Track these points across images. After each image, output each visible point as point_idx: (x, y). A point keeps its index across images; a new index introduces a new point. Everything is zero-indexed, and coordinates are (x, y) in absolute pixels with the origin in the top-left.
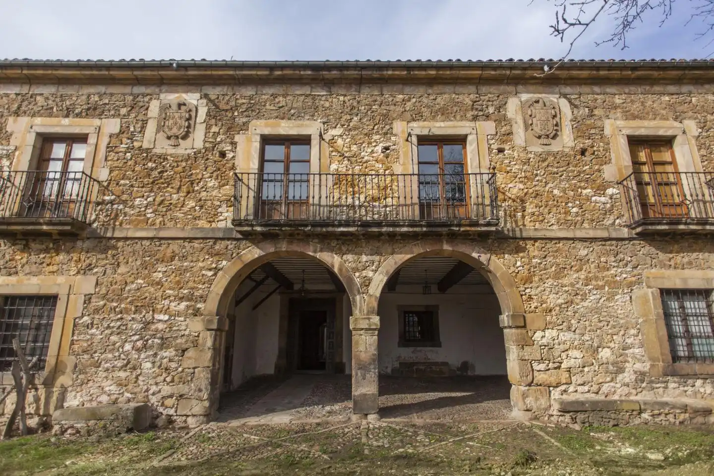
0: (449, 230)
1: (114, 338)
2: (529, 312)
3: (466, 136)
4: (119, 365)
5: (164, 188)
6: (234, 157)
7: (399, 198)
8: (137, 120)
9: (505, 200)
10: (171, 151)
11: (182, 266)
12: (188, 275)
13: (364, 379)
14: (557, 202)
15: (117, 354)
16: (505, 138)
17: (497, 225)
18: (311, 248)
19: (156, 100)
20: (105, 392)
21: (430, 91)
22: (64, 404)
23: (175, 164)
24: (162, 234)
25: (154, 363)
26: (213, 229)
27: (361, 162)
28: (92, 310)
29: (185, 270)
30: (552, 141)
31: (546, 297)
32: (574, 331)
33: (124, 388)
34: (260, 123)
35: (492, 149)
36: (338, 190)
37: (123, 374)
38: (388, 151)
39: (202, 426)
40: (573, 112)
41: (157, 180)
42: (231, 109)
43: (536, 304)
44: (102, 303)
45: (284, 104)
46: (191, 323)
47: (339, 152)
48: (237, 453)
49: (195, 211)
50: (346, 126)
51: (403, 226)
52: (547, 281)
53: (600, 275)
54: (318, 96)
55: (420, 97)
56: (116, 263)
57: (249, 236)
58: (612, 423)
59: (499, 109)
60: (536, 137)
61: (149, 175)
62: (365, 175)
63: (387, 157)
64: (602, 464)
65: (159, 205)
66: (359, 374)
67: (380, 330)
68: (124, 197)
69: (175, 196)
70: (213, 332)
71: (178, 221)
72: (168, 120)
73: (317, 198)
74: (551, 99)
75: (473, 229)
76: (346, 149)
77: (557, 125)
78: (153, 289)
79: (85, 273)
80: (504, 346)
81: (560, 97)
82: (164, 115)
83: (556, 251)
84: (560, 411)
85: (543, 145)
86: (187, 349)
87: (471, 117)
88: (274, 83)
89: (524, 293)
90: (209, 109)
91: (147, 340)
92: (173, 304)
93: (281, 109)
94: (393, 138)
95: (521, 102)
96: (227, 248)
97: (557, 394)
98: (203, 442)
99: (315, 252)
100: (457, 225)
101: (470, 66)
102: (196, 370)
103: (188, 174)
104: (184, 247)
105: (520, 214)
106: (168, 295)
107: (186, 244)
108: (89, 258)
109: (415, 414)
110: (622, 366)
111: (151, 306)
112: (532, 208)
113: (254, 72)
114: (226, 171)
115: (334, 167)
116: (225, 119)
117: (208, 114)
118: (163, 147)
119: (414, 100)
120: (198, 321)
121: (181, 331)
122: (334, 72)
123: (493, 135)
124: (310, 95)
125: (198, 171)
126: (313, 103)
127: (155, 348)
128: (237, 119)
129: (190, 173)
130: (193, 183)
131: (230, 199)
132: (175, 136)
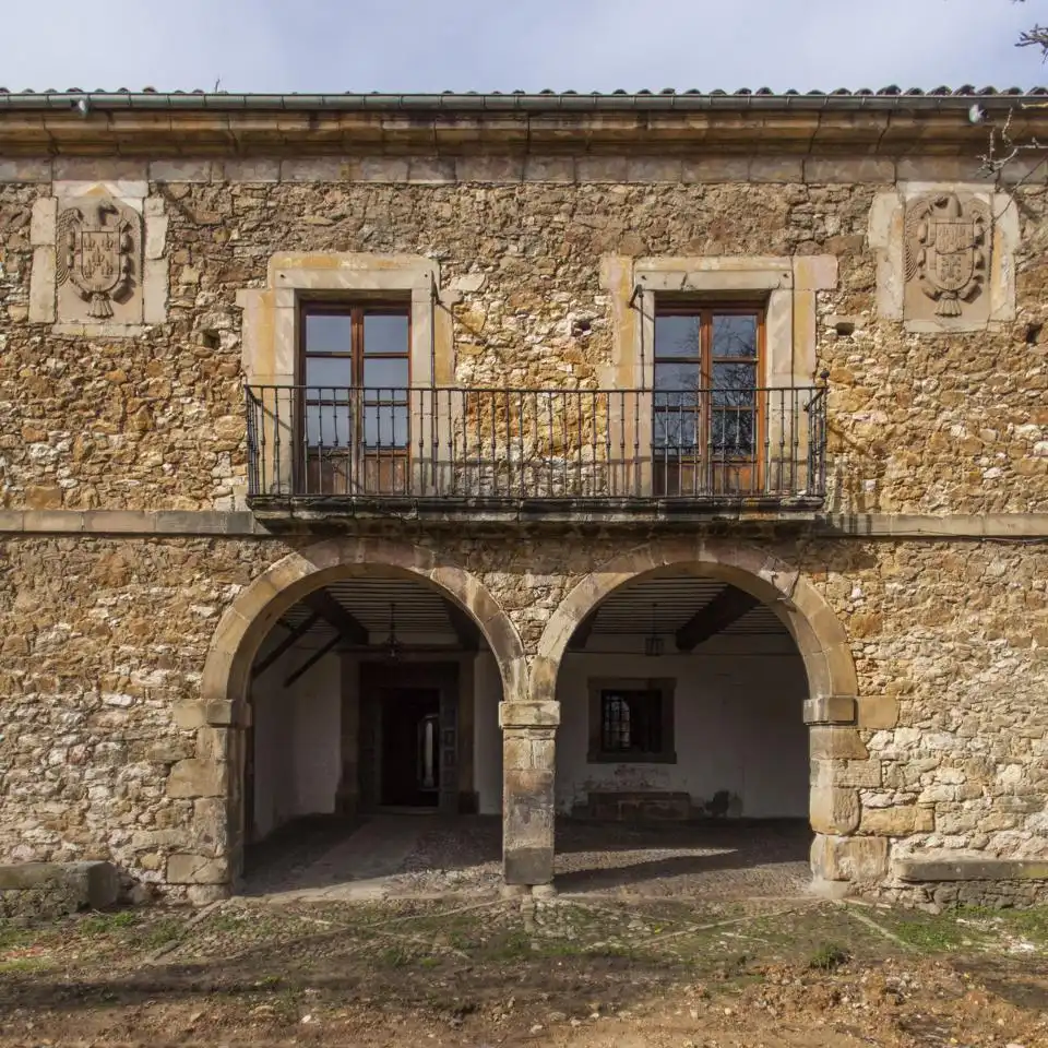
0: (714, 519)
1: (26, 739)
2: (867, 694)
3: (767, 294)
4: (45, 790)
5: (90, 419)
6: (237, 345)
7: (609, 446)
8: (7, 251)
9: (841, 450)
10: (95, 329)
11: (149, 595)
12: (162, 613)
13: (526, 819)
14: (957, 453)
15: (37, 770)
16: (857, 297)
17: (818, 507)
18: (418, 558)
19: (44, 199)
20: (25, 840)
21: (691, 175)
23: (109, 363)
24: (99, 525)
25: (112, 788)
26: (206, 515)
27: (524, 359)
29: (154, 603)
30: (965, 307)
31: (906, 663)
32: (954, 732)
33: (61, 834)
34: (294, 260)
35: (826, 327)
36: (474, 426)
37: (54, 808)
38: (586, 333)
39: (218, 903)
40: (1023, 231)
41: (73, 401)
42: (224, 223)
43: (883, 677)
45: (346, 211)
46: (176, 712)
47: (475, 334)
49: (163, 473)
50: (491, 268)
51: (616, 510)
52: (912, 629)
53: (1025, 617)
54: (427, 187)
55: (666, 191)
56: (9, 587)
57: (284, 532)
58: (1000, 902)
59: (849, 223)
60: (928, 294)
61: (54, 389)
62: (536, 392)
63: (584, 348)
64: (970, 968)
65: (85, 457)
66: (517, 812)
67: (560, 729)
69: (115, 438)
70: (225, 730)
71: (128, 495)
72: (80, 251)
73: (428, 446)
74: (977, 195)
75: (766, 516)
76: (492, 328)
77: (980, 265)
78: (92, 643)
80: (808, 760)
81: (997, 192)
82: (69, 240)
83: (940, 566)
84: (903, 881)
85: (944, 315)
86: (175, 762)
87: (784, 245)
88: (321, 154)
89: (860, 655)
90: (171, 224)
91: (94, 745)
92: (137, 674)
93: (340, 223)
94: (599, 300)
95: (905, 204)
96: (238, 556)
97: (901, 850)
99: (426, 566)
100: (732, 509)
101: (790, 107)
102: (197, 802)
103: (140, 387)
104: (148, 554)
105: (870, 483)
106: (124, 655)
107: (151, 547)
109: (622, 887)
110: (1039, 798)
111: (92, 675)
112: (900, 469)
113: (270, 125)
114: (222, 380)
115: (464, 370)
116: (211, 247)
117: (171, 236)
118: (76, 320)
119: (652, 199)
120: (192, 708)
121: (159, 726)
122: (463, 125)
123: (832, 291)
124: (406, 184)
125: (161, 380)
126: (414, 206)
127: (111, 760)
128: (237, 250)
129: (145, 383)
130: (152, 409)
131: (237, 446)
132: (101, 293)
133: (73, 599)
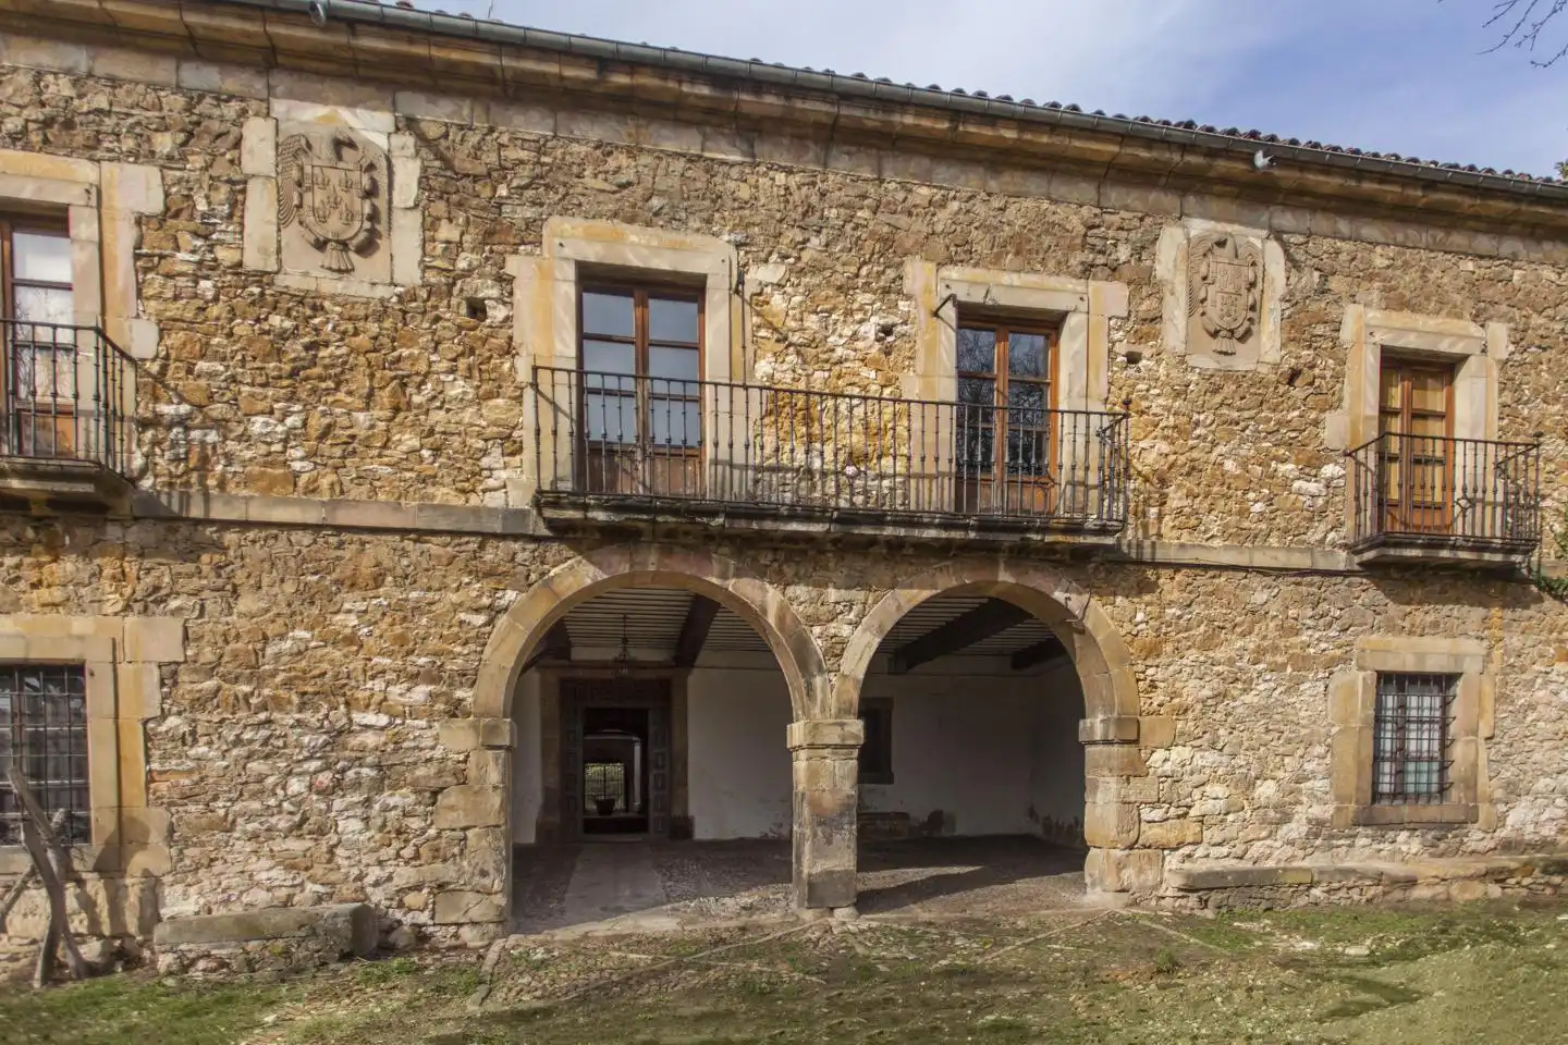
0: (1021, 539)
1: (256, 766)
4: (283, 825)
5: (328, 391)
6: (508, 317)
8: (211, 178)
10: (330, 285)
11: (406, 600)
12: (424, 621)
15: (272, 802)
18: (717, 569)
19: (258, 119)
20: (259, 884)
22: (162, 911)
23: (350, 327)
24: (344, 517)
25: (366, 820)
26: (476, 511)
27: (826, 361)
28: (186, 703)
29: (414, 609)
31: (1181, 685)
32: (1221, 750)
33: (304, 875)
34: (573, 228)
35: (1116, 355)
37: (295, 845)
38: (890, 338)
39: (500, 942)
40: (1288, 278)
41: (304, 368)
42: (490, 175)
44: (210, 684)
45: (633, 178)
46: (444, 734)
49: (421, 460)
50: (791, 261)
52: (1188, 653)
54: (722, 163)
56: (229, 587)
57: (570, 534)
59: (1140, 252)
60: (1208, 332)
61: (280, 353)
63: (888, 354)
65: (322, 437)
66: (820, 834)
68: (217, 410)
69: (361, 416)
70: (502, 753)
71: (378, 484)
74: (1251, 239)
76: (793, 324)
77: (1253, 307)
78: (338, 654)
79: (146, 608)
82: (295, 174)
85: (1220, 353)
86: (442, 789)
87: (1079, 268)
89: (1142, 677)
90: (424, 169)
91: (343, 771)
92: (395, 690)
93: (625, 192)
94: (903, 305)
96: (513, 558)
97: (1174, 861)
99: (724, 575)
100: (1040, 530)
101: (1098, 127)
102: (469, 833)
103: (389, 358)
104: (404, 553)
105: (1154, 511)
106: (379, 668)
107: (409, 545)
108: (148, 571)
111: (338, 691)
112: (1180, 499)
113: (551, 68)
114: (491, 357)
115: (763, 368)
116: (475, 202)
117: (425, 183)
118: (304, 271)
120: (462, 729)
121: (421, 749)
122: (770, 99)
124: (700, 157)
125: (416, 352)
126: (708, 181)
127: (364, 788)
128: (506, 209)
129: (396, 354)
130: (405, 385)
131: (510, 436)
132: (338, 242)
133: (312, 603)
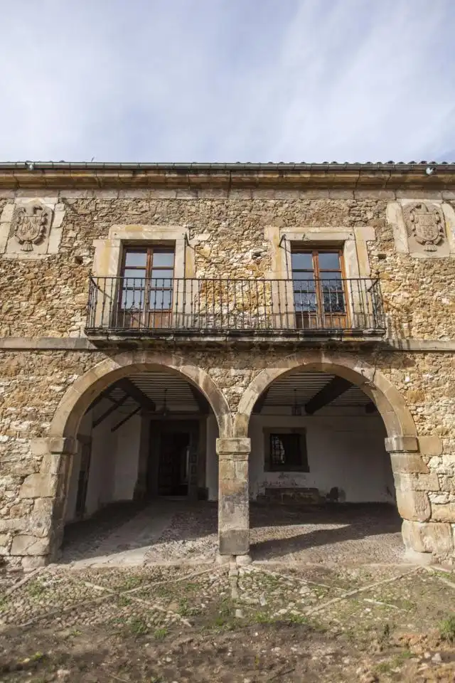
0: (330, 340)
2: (423, 435)
3: (343, 242)
5: (13, 295)
6: (91, 262)
7: (272, 306)
9: (389, 309)
10: (23, 256)
11: (28, 380)
12: (34, 390)
13: (233, 512)
14: (447, 311)
16: (386, 243)
17: (381, 335)
18: (174, 361)
19: (10, 205)
21: (303, 196)
23: (27, 271)
24: (8, 344)
26: (64, 340)
27: (229, 269)
29: (30, 384)
30: (438, 248)
31: (441, 417)
34: (121, 228)
35: (373, 256)
36: (204, 298)
38: (259, 258)
39: (39, 569)
41: (6, 287)
42: (91, 213)
43: (429, 425)
45: (147, 209)
46: (33, 445)
47: (205, 258)
48: (73, 613)
49: (46, 319)
50: (213, 231)
51: (277, 336)
52: (442, 399)
54: (185, 200)
55: (293, 202)
57: (103, 347)
59: (377, 214)
60: (420, 243)
63: (258, 264)
65: (6, 313)
66: (227, 506)
67: (251, 455)
69: (24, 304)
70: (59, 456)
71: (26, 330)
72: (22, 224)
73: (180, 306)
74: (435, 204)
75: (356, 339)
76: (214, 255)
77: (441, 231)
80: (392, 473)
81: (443, 203)
82: (17, 220)
83: (450, 365)
85: (428, 251)
86: (27, 475)
87: (349, 223)
88: (137, 188)
89: (415, 413)
90: (66, 214)
92: (14, 423)
93: (144, 214)
94: (264, 244)
95: (402, 207)
96: (79, 360)
98: (34, 594)
99: (178, 365)
100: (338, 335)
101: (346, 169)
102: (37, 501)
103: (41, 280)
104: (31, 359)
105: (405, 325)
106: (8, 413)
107: (33, 356)
112: (420, 318)
113: (116, 175)
114: (82, 277)
115: (200, 273)
116: (83, 223)
117: (65, 218)
118: (15, 252)
119: (287, 205)
120: (41, 443)
121: (21, 454)
122: (201, 175)
123: (373, 241)
124: (175, 199)
125: (51, 278)
126: (178, 207)
128: (96, 224)
129: (43, 279)
130: (45, 290)
132: (28, 241)
